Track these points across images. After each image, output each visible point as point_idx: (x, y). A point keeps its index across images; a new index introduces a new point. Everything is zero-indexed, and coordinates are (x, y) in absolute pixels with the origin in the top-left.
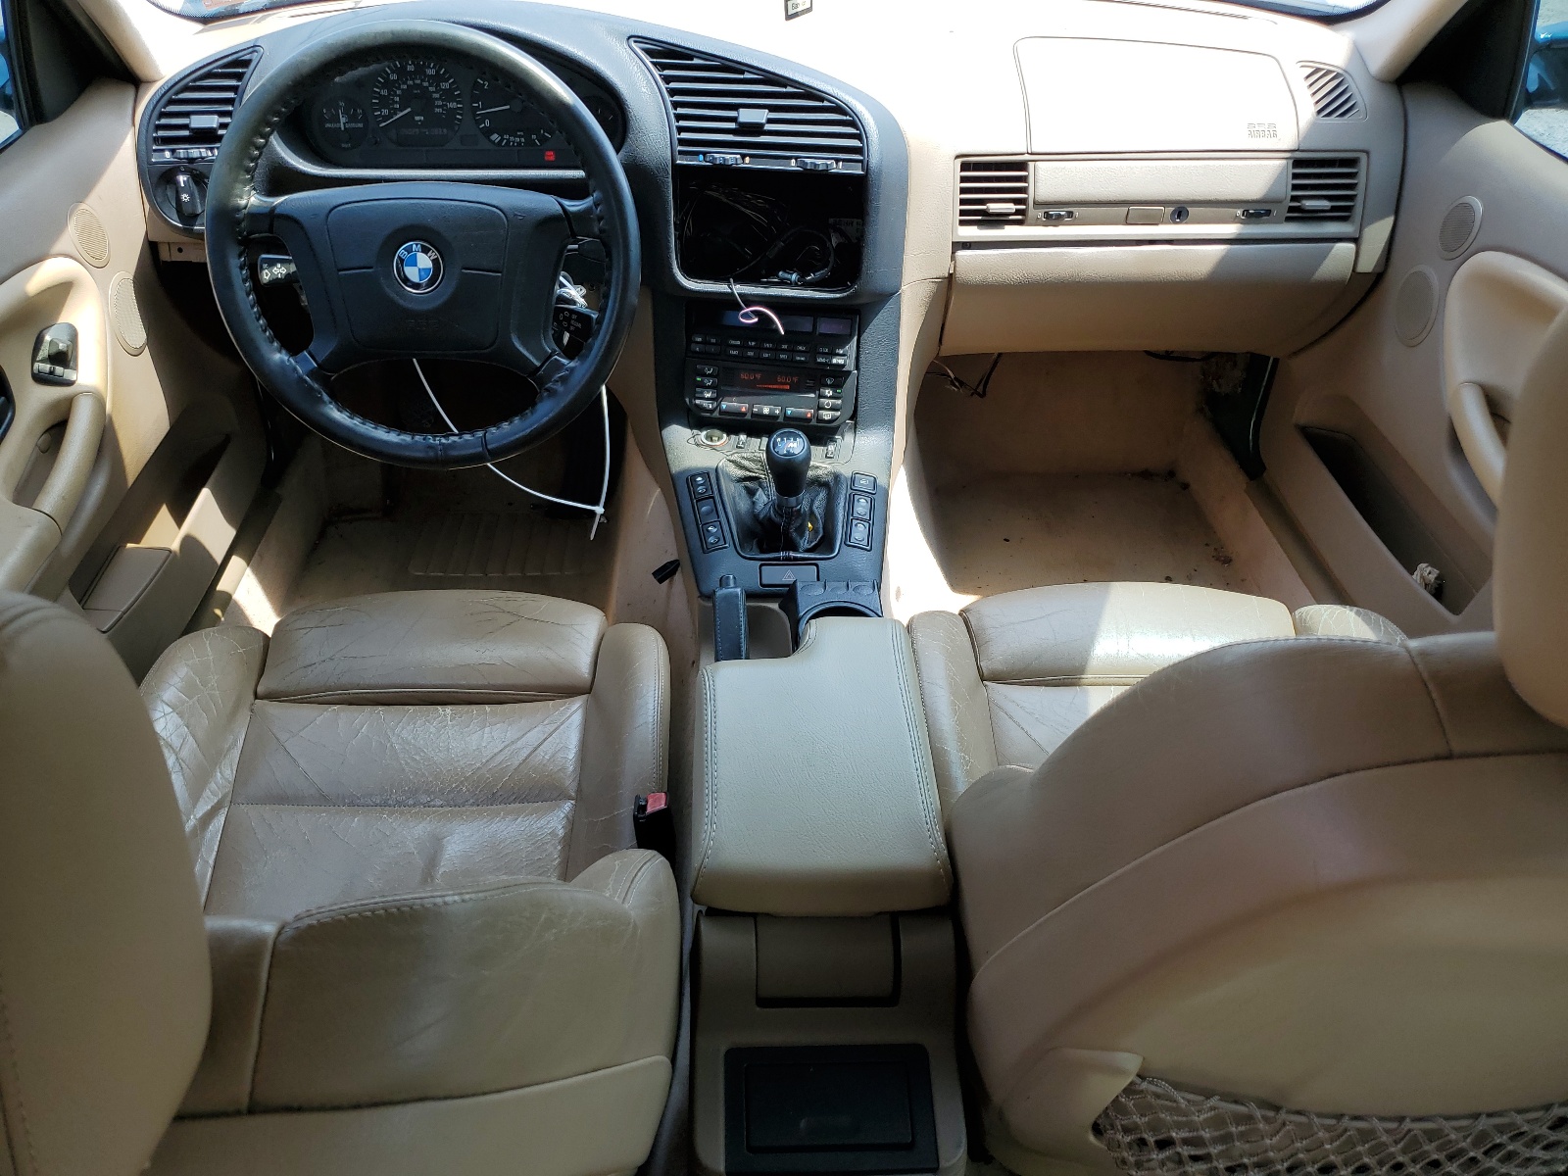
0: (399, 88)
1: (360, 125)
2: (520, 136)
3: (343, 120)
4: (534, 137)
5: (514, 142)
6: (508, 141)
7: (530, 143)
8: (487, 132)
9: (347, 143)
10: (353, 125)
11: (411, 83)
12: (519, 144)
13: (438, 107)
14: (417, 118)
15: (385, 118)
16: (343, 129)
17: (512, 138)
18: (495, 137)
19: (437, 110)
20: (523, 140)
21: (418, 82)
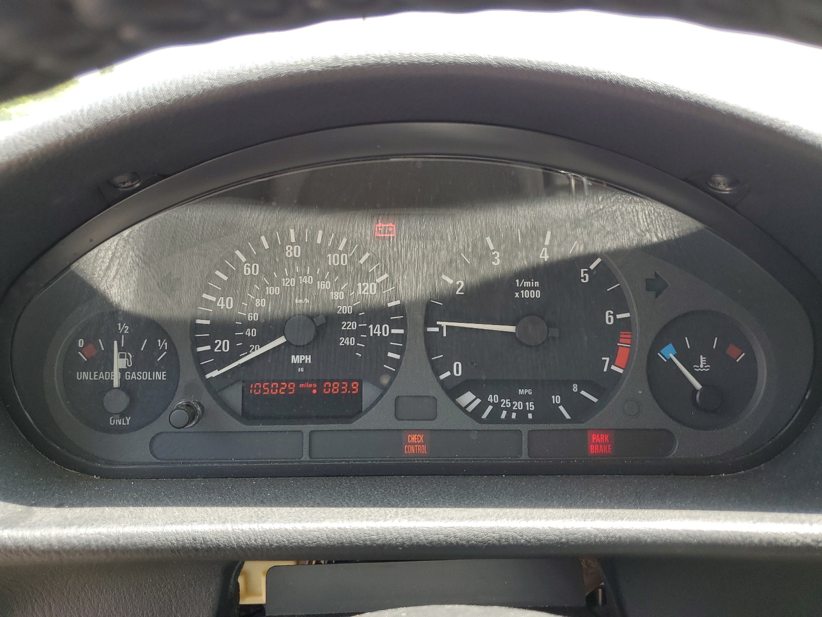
0: (263, 294)
1: (160, 376)
2: (525, 399)
3: (119, 363)
4: (557, 399)
5: (510, 411)
6: (497, 408)
7: (547, 414)
8: (454, 390)
9: (122, 415)
10: (145, 376)
11: (276, 290)
12: (522, 414)
13: (348, 334)
14: (296, 359)
15: (223, 359)
16: (116, 384)
17: (506, 403)
18: (468, 398)
19: (350, 341)
20: (531, 406)
21: (308, 280)
